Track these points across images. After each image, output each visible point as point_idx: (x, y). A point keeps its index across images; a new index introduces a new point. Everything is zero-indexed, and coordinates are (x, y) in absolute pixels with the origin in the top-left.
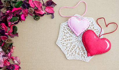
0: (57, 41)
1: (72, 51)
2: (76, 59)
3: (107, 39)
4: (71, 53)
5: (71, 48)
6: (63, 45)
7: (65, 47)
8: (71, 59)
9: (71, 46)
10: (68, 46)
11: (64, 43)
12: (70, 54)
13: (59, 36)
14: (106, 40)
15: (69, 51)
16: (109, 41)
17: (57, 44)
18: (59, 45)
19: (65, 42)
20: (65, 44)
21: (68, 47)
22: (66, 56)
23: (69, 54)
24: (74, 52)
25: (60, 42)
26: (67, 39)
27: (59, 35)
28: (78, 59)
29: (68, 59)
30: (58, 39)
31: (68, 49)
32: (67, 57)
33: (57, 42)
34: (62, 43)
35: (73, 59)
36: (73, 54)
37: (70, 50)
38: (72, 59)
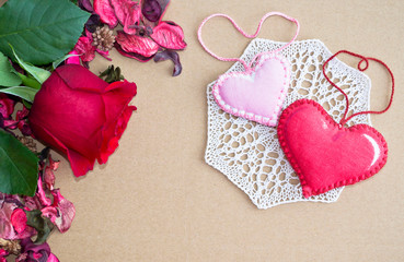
0: (207, 151)
1: (270, 177)
2: (291, 201)
3: (370, 128)
4: (267, 184)
5: (262, 166)
6: (233, 162)
7: (240, 167)
8: (270, 206)
9: (263, 159)
10: (250, 159)
11: (233, 155)
12: (266, 187)
13: (209, 133)
14: (369, 134)
15: (258, 177)
16: (379, 135)
17: (207, 161)
18: (215, 166)
19: (238, 150)
20: (238, 157)
21: (253, 164)
22: (251, 197)
23: (261, 189)
24: (277, 178)
25: (218, 152)
26: (241, 135)
27: (209, 127)
28: (296, 200)
29: (260, 207)
30: (209, 141)
31: (253, 170)
32: (255, 201)
33: (206, 157)
34: (224, 154)
35: (279, 203)
36: (276, 187)
37: (261, 172)
38: (275, 204)
